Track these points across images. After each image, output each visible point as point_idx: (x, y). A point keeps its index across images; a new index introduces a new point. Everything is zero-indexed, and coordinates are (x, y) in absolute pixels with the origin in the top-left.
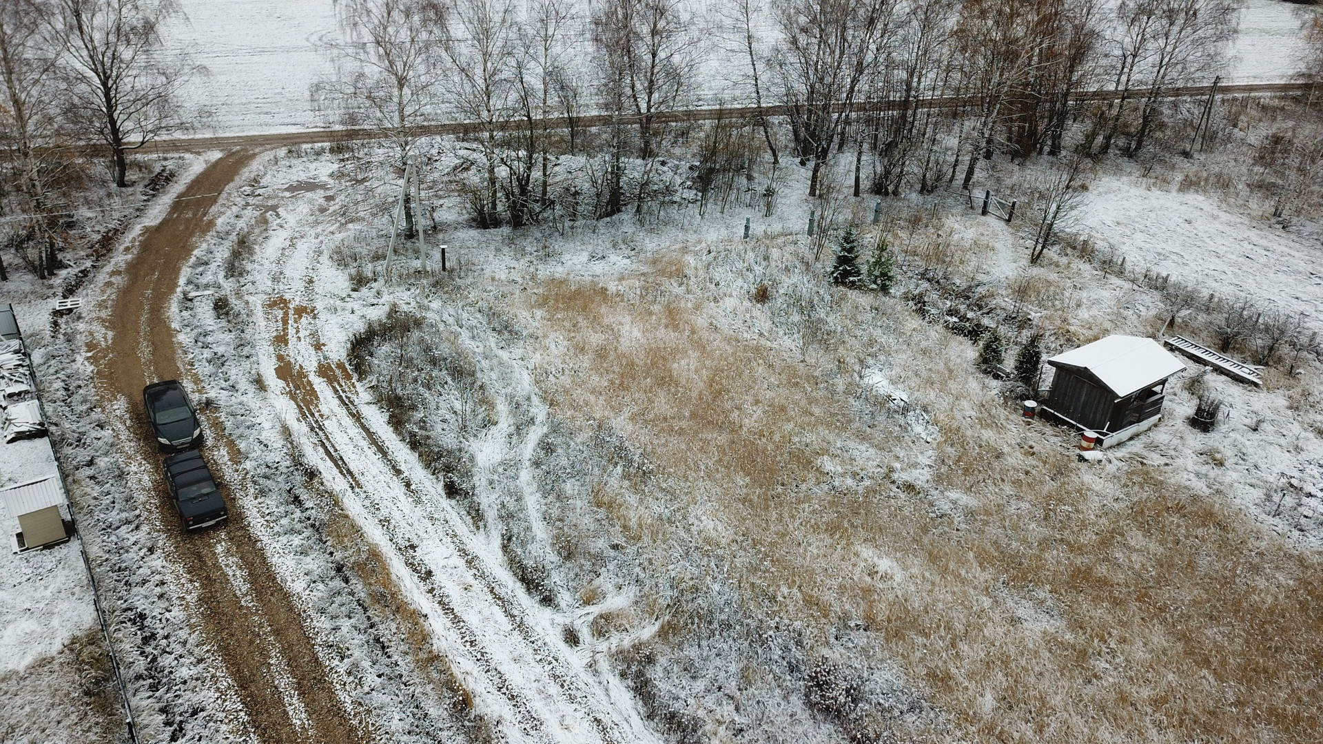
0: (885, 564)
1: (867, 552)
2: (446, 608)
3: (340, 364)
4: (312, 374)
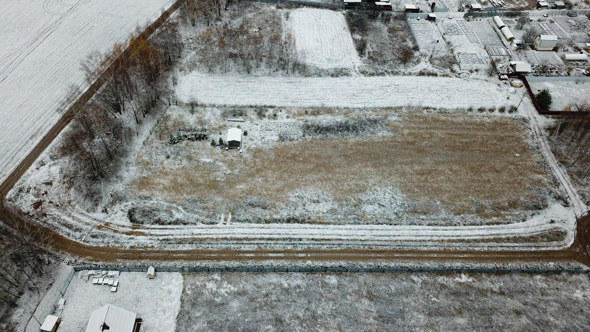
0: (241, 187)
1: (237, 187)
2: (209, 234)
3: (134, 225)
4: (133, 230)
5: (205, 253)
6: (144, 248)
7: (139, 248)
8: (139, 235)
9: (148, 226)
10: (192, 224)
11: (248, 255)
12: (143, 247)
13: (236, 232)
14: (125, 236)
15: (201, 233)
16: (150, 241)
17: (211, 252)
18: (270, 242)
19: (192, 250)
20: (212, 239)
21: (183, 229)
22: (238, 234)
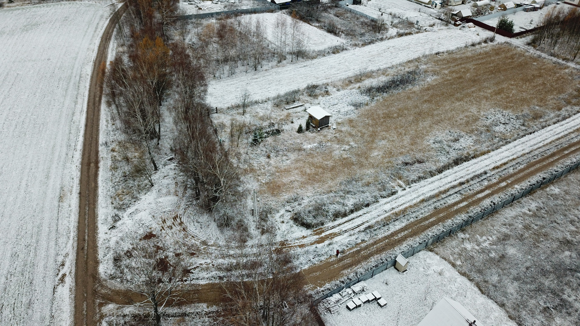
2: (402, 204)
3: (314, 231)
4: (321, 236)
5: (421, 222)
6: (356, 247)
7: (350, 249)
8: (333, 238)
9: (331, 224)
10: (374, 202)
11: (462, 205)
12: (354, 246)
13: (424, 192)
14: (320, 246)
15: (393, 206)
16: (353, 238)
17: (426, 219)
18: (463, 186)
19: (407, 225)
20: (411, 207)
21: (371, 211)
22: (428, 192)
